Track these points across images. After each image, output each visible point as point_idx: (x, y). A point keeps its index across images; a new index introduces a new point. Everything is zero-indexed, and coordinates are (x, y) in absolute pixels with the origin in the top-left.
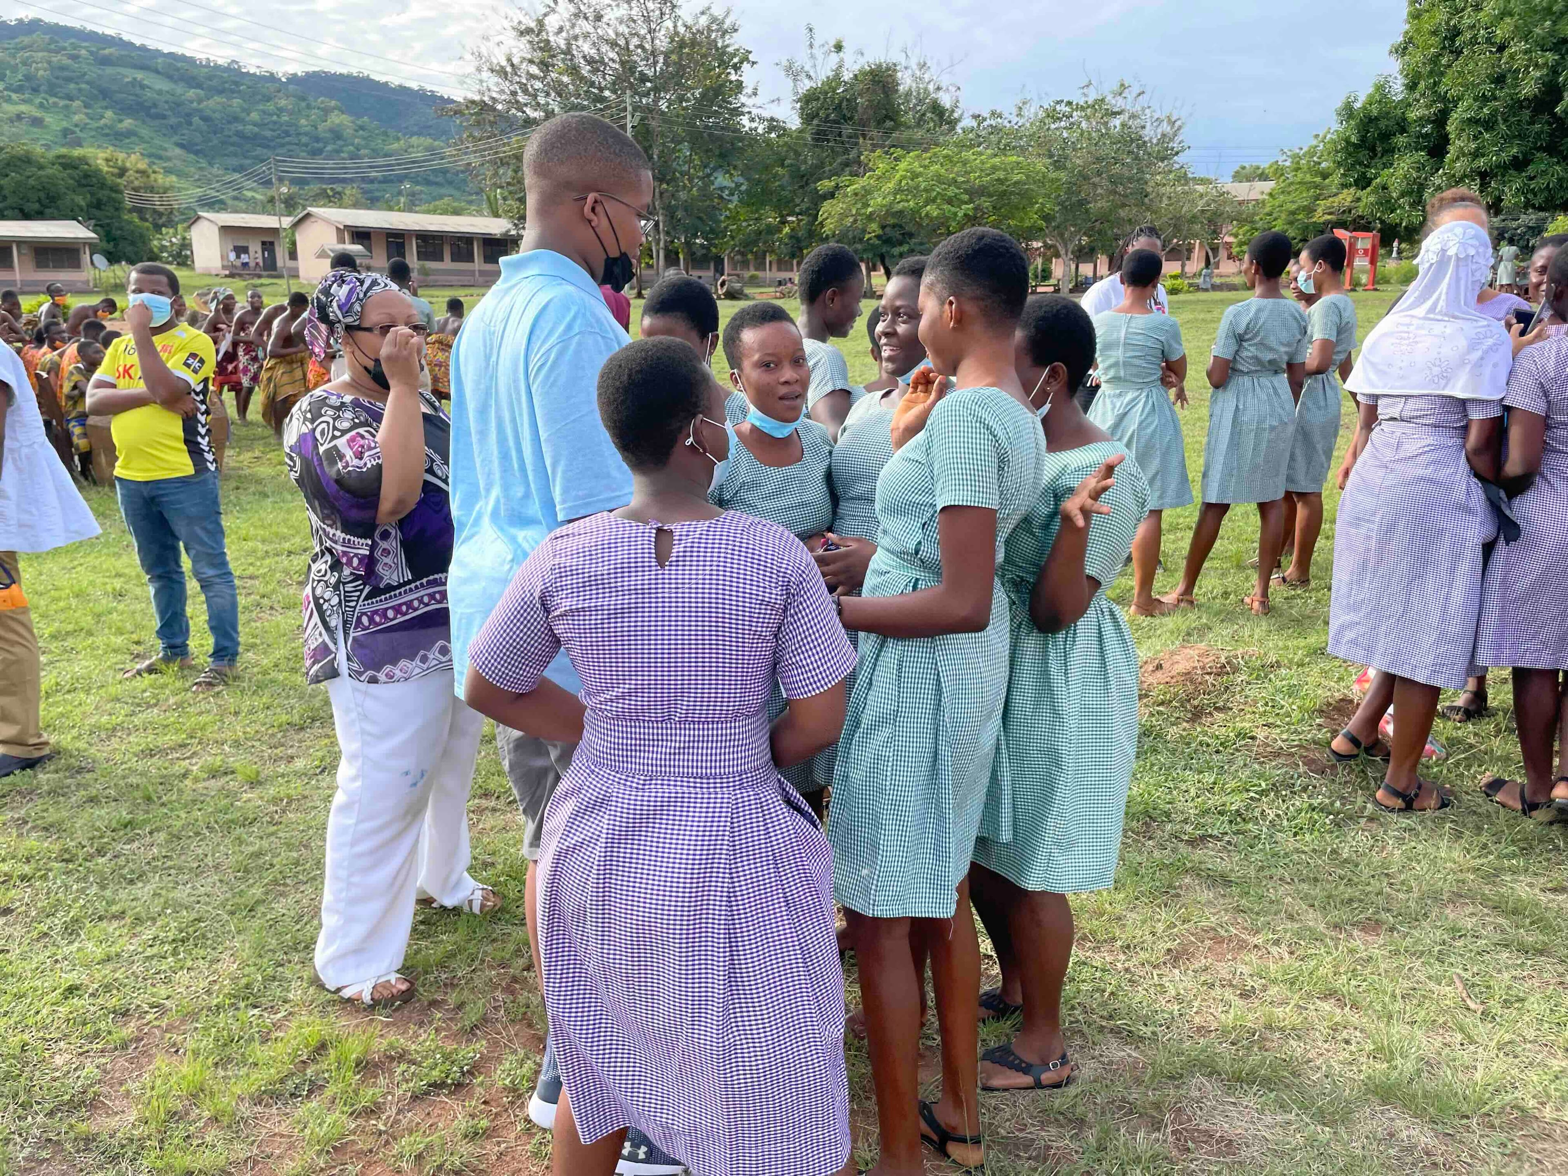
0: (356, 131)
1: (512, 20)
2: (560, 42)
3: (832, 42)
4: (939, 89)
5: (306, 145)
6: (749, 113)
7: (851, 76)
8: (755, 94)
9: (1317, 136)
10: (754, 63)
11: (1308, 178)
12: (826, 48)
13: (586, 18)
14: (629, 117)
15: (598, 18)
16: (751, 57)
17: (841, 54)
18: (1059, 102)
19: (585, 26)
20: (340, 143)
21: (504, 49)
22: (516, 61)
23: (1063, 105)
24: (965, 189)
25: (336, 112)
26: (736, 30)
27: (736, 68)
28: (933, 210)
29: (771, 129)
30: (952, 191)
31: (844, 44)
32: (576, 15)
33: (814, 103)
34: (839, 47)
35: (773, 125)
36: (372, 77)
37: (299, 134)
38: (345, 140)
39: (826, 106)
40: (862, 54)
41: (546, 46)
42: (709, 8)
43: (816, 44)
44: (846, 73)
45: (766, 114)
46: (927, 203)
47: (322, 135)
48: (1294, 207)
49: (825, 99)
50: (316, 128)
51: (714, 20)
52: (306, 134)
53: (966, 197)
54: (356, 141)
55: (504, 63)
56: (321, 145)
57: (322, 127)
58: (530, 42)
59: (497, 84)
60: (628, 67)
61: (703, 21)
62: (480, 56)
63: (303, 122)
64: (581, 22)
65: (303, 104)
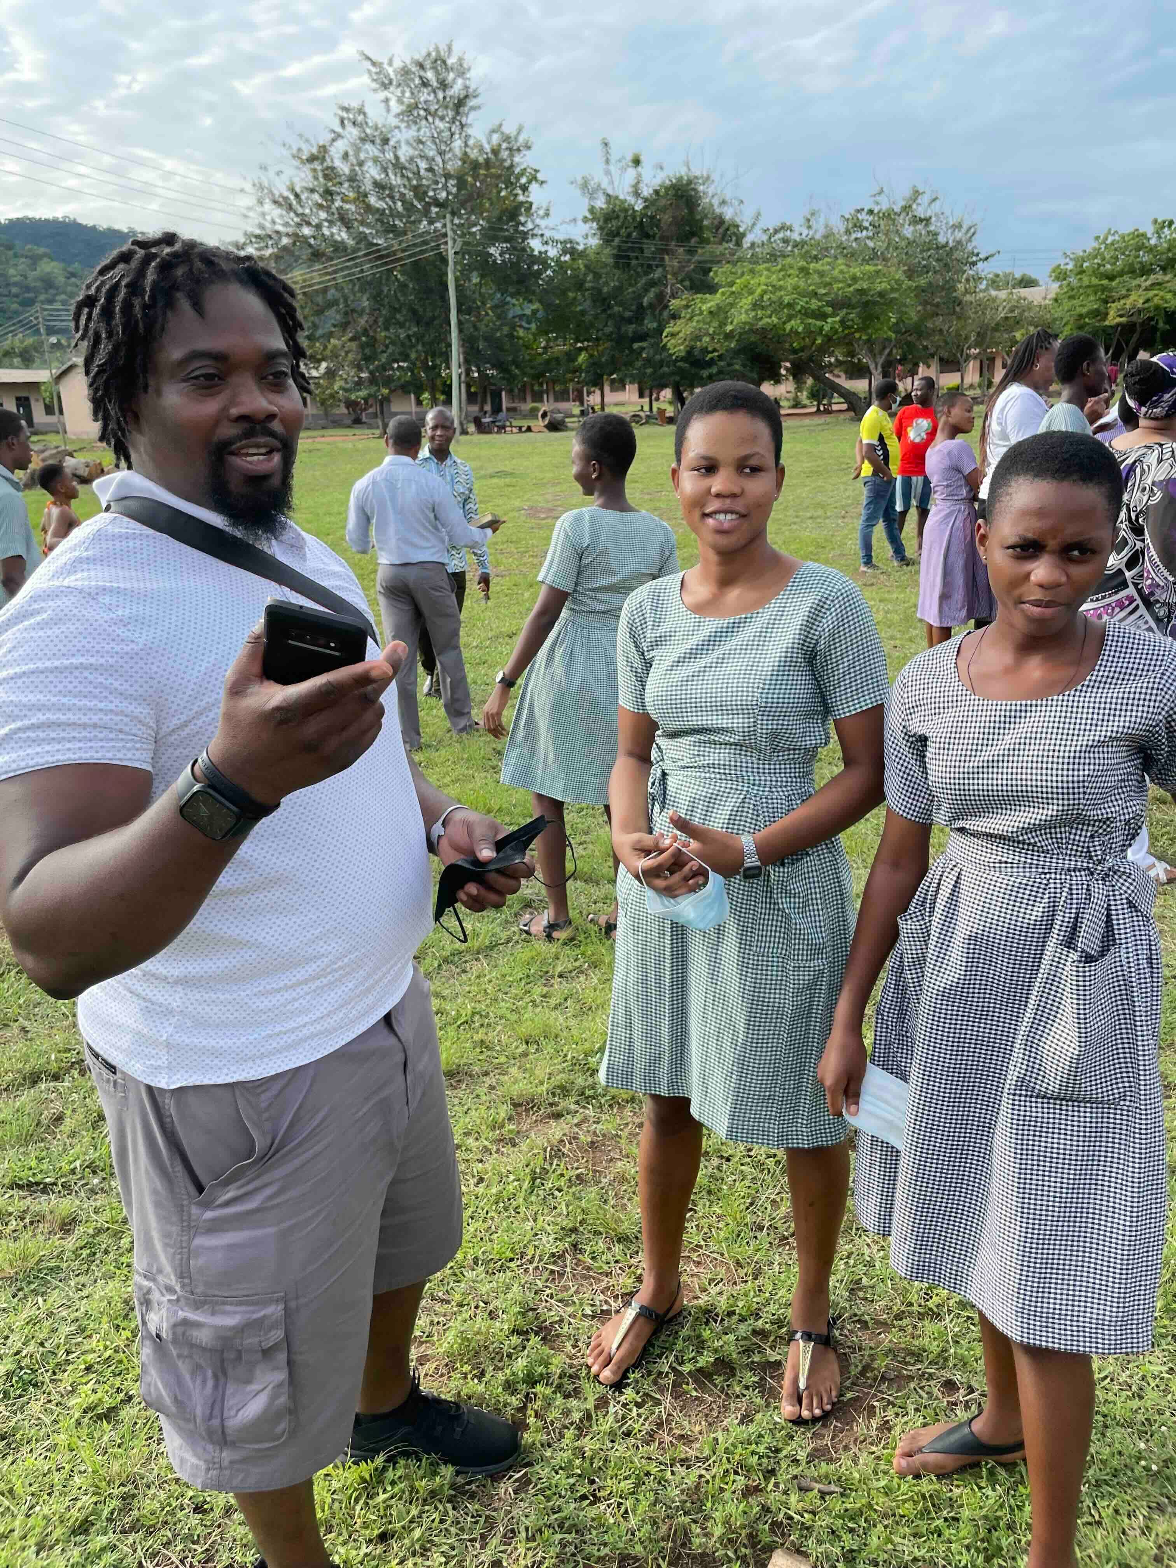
0: (68, 278)
1: (290, 148)
2: (344, 169)
3: (629, 157)
4: (723, 202)
5: (16, 296)
6: (542, 235)
7: (651, 191)
8: (547, 215)
9: (1097, 238)
10: (542, 182)
11: (1095, 281)
12: (624, 163)
13: (373, 142)
14: (450, 243)
15: (386, 141)
16: (540, 176)
17: (639, 169)
18: (858, 211)
19: (371, 150)
20: (52, 291)
21: (285, 178)
22: (298, 190)
23: (864, 213)
24: (827, 302)
25: (46, 260)
26: (529, 148)
27: (524, 189)
28: (796, 324)
29: (565, 252)
30: (815, 304)
31: (642, 158)
32: (363, 140)
33: (614, 222)
34: (637, 162)
35: (569, 248)
36: (79, 221)
37: (8, 285)
38: (57, 289)
39: (626, 224)
40: (661, 168)
41: (330, 174)
42: (501, 125)
43: (613, 159)
44: (645, 189)
45: (561, 237)
46: (790, 318)
47: (33, 285)
48: (1084, 310)
49: (626, 217)
50: (26, 278)
51: (507, 139)
52: (15, 284)
53: (829, 310)
54: (69, 289)
55: (287, 193)
56: (31, 295)
57: (32, 275)
58: (315, 170)
59: (281, 216)
60: (419, 192)
61: (495, 138)
62: (262, 187)
63: (12, 271)
64: (368, 146)
65: (11, 253)
